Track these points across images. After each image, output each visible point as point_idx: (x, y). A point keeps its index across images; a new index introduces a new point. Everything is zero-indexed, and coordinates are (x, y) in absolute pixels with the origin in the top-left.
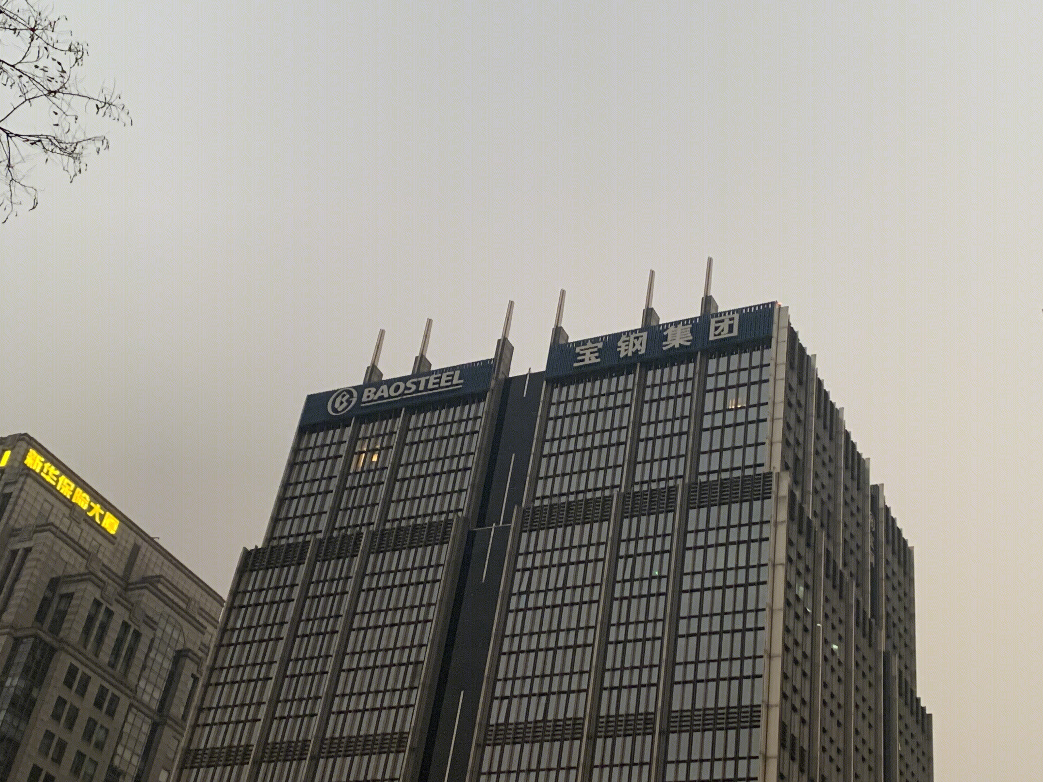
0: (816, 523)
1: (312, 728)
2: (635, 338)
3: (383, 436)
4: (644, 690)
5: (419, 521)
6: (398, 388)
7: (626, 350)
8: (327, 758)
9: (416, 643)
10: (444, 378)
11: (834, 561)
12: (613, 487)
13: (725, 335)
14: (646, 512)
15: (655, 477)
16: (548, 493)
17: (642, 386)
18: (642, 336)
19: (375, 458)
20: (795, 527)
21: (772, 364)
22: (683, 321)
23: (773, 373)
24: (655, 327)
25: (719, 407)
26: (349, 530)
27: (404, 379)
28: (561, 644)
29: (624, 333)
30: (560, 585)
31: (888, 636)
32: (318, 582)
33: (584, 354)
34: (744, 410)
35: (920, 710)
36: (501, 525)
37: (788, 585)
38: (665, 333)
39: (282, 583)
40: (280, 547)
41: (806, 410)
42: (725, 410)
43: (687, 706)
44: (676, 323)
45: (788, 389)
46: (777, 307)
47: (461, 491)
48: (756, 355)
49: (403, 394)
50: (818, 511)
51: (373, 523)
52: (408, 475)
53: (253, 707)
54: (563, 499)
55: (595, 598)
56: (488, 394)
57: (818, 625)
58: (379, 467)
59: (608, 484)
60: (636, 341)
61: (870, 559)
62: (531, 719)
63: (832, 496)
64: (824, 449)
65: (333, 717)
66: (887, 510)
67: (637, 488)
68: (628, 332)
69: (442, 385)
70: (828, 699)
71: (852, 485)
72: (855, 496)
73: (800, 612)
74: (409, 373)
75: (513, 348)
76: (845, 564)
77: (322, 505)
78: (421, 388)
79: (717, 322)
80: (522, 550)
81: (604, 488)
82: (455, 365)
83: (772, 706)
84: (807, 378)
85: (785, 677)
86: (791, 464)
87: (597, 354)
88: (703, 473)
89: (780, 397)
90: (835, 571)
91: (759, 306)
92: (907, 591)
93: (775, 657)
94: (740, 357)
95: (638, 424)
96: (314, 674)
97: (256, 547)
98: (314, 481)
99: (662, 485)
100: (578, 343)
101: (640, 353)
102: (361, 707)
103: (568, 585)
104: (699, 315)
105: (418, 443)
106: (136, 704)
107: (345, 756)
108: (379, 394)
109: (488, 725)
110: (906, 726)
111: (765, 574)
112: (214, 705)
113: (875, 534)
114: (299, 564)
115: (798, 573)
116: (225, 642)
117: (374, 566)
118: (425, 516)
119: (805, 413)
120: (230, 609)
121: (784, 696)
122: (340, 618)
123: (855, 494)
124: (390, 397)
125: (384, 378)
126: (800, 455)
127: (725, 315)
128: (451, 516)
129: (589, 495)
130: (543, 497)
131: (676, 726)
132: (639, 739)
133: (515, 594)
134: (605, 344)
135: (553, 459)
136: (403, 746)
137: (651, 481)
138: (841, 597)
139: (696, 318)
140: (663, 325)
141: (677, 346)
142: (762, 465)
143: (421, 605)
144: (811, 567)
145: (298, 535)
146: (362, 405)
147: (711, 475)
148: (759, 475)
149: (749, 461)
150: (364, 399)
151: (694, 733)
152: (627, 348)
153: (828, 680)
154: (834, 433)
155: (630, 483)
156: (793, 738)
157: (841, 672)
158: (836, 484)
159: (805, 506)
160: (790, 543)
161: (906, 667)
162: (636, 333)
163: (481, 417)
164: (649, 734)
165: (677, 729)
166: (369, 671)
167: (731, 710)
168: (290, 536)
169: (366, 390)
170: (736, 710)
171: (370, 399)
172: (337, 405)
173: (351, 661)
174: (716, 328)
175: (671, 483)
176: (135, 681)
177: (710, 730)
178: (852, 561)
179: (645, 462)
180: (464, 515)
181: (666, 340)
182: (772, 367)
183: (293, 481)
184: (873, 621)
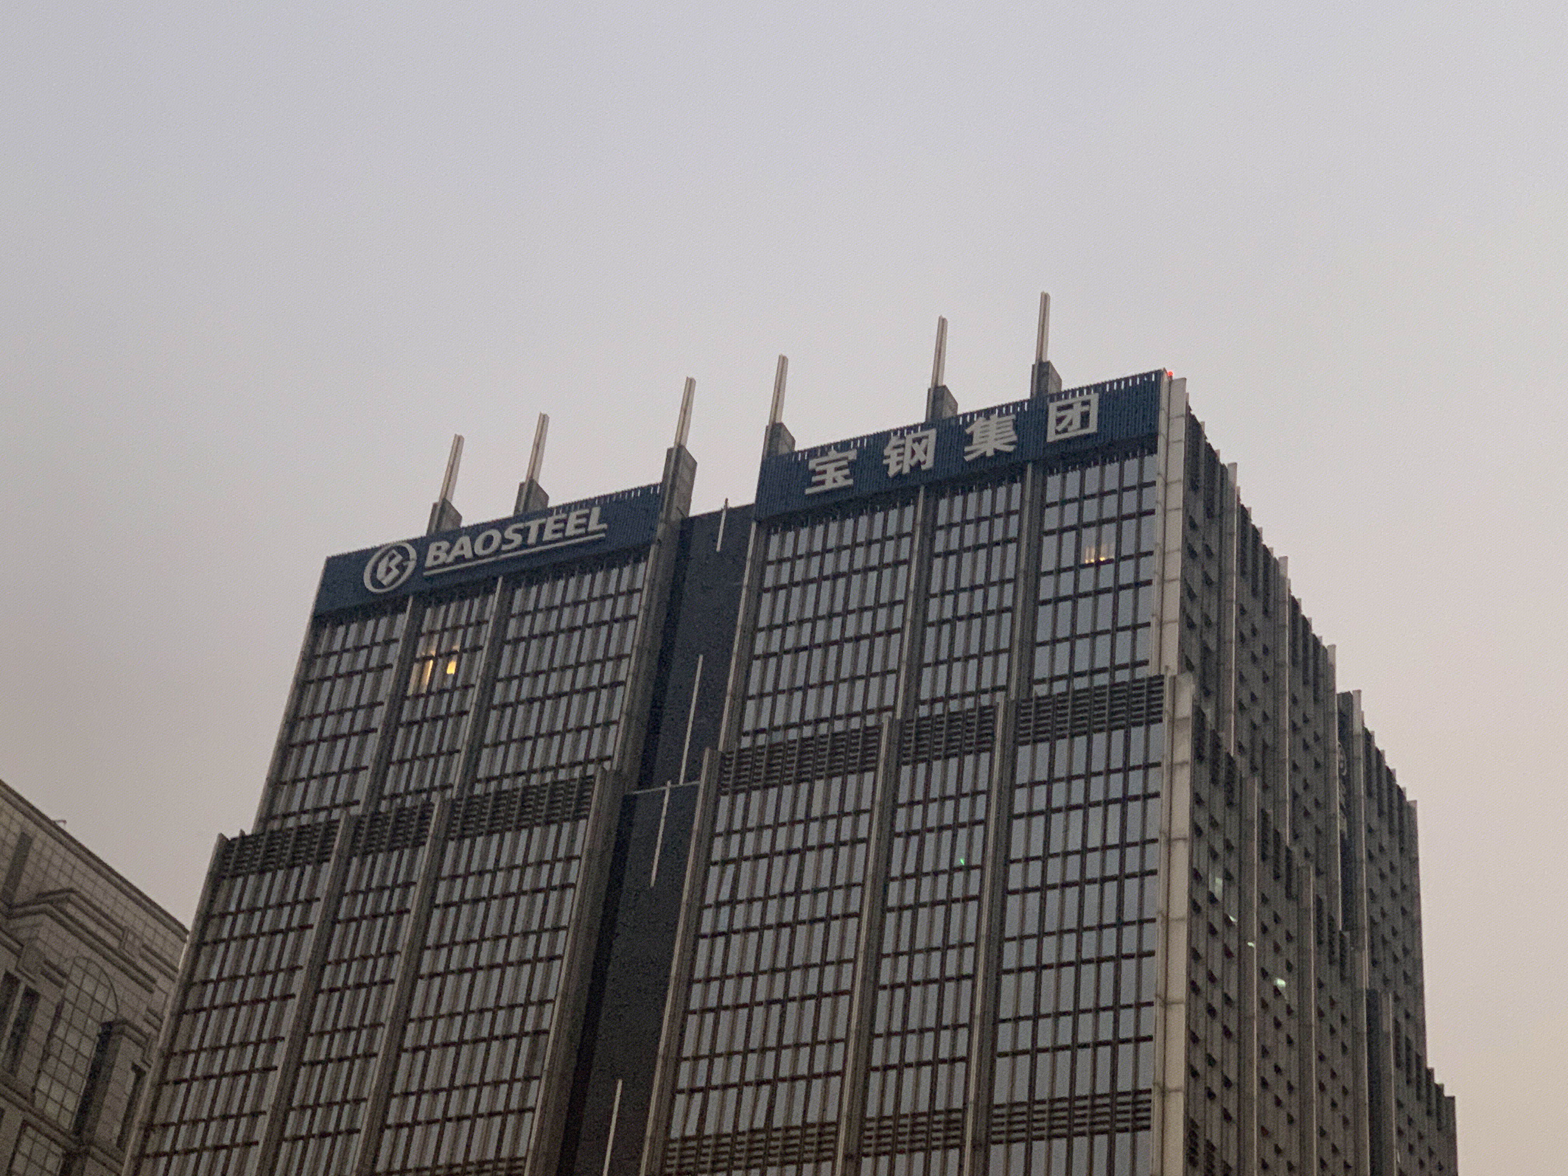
0: (1242, 764)
1: (352, 1153)
2: (914, 441)
3: (465, 628)
4: (943, 1069)
5: (534, 780)
6: (489, 540)
7: (898, 463)
9: (534, 997)
10: (573, 520)
11: (1276, 832)
12: (881, 710)
13: (1075, 431)
14: (941, 753)
15: (955, 690)
16: (764, 724)
17: (930, 528)
18: (927, 437)
19: (451, 669)
20: (1205, 772)
21: (1160, 481)
22: (1000, 408)
23: (1161, 497)
24: (950, 419)
25: (1068, 560)
26: (409, 799)
27: (501, 525)
29: (895, 432)
30: (790, 887)
31: (1374, 963)
32: (355, 893)
33: (824, 472)
34: (1111, 567)
35: (1434, 1090)
36: (681, 783)
37: (1196, 876)
38: (968, 431)
39: (289, 898)
40: (284, 833)
41: (1220, 563)
42: (1078, 566)
43: (1022, 1095)
44: (987, 413)
45: (1188, 527)
46: (1165, 379)
47: (607, 724)
48: (1132, 465)
49: (498, 551)
50: (1246, 745)
51: (451, 786)
52: (512, 698)
53: (244, 1121)
54: (793, 734)
55: (854, 908)
56: (652, 548)
57: (1250, 944)
58: (459, 684)
59: (872, 704)
60: (916, 446)
61: (1340, 825)
63: (1270, 716)
64: (1255, 631)
65: (388, 1134)
66: (1368, 737)
67: (924, 711)
68: (902, 430)
69: (568, 533)
70: (1270, 1076)
71: (1305, 694)
72: (1310, 713)
73: (1218, 922)
74: (510, 513)
75: (695, 463)
76: (1296, 836)
77: (359, 755)
78: (532, 538)
79: (1060, 409)
80: (720, 827)
81: (865, 712)
82: (592, 496)
83: (1171, 1091)
84: (1222, 507)
85: (1193, 1039)
86: (1196, 661)
87: (846, 472)
88: (1042, 681)
89: (1175, 540)
90: (1277, 849)
91: (1134, 378)
92: (1407, 882)
93: (1173, 1003)
94: (1102, 472)
95: (923, 595)
96: (352, 1059)
97: (242, 832)
99: (970, 703)
100: (813, 453)
101: (923, 467)
102: (438, 1115)
103: (804, 888)
104: (1027, 396)
105: (528, 640)
106: (33, 1119)
108: (456, 552)
109: (667, 1139)
110: (1410, 1121)
111: (1155, 856)
112: (175, 1118)
113: (1346, 781)
114: (320, 862)
115: (1214, 855)
116: (190, 1004)
117: (456, 862)
118: (544, 770)
119: (1220, 568)
120: (197, 947)
121: (1192, 1073)
123: (1311, 711)
124: (476, 557)
125: (464, 524)
126: (1213, 645)
127: (1074, 395)
128: (591, 770)
129: (839, 726)
130: (757, 732)
131: (1001, 1133)
132: (936, 1155)
133: (710, 906)
134: (861, 452)
135: (773, 661)
137: (949, 697)
138: (1288, 895)
139: (1022, 403)
140: (964, 416)
141: (990, 453)
142: (1145, 663)
143: (542, 930)
144: (1234, 843)
145: (318, 810)
146: (426, 574)
147: (1055, 684)
148: (1142, 680)
149: (1123, 658)
150: (429, 562)
151: (1035, 1143)
152: (900, 458)
153: (1269, 1042)
154: (1271, 603)
155: (912, 700)
156: (1210, 1146)
157: (1291, 1027)
158: (1277, 697)
159: (1222, 734)
160: (1197, 800)
161: (1407, 1016)
162: (916, 431)
163: (640, 591)
164: (954, 1147)
165: (1004, 1137)
167: (1099, 1101)
168: (303, 811)
169: (433, 547)
170: (1107, 1101)
171: (440, 561)
172: (380, 575)
173: (420, 1031)
174: (1059, 420)
175: (985, 700)
176: (29, 1080)
177: (1062, 1136)
178: (1307, 829)
179: (937, 663)
180: (615, 766)
181: (970, 444)
182: (1159, 489)
184: (1347, 934)
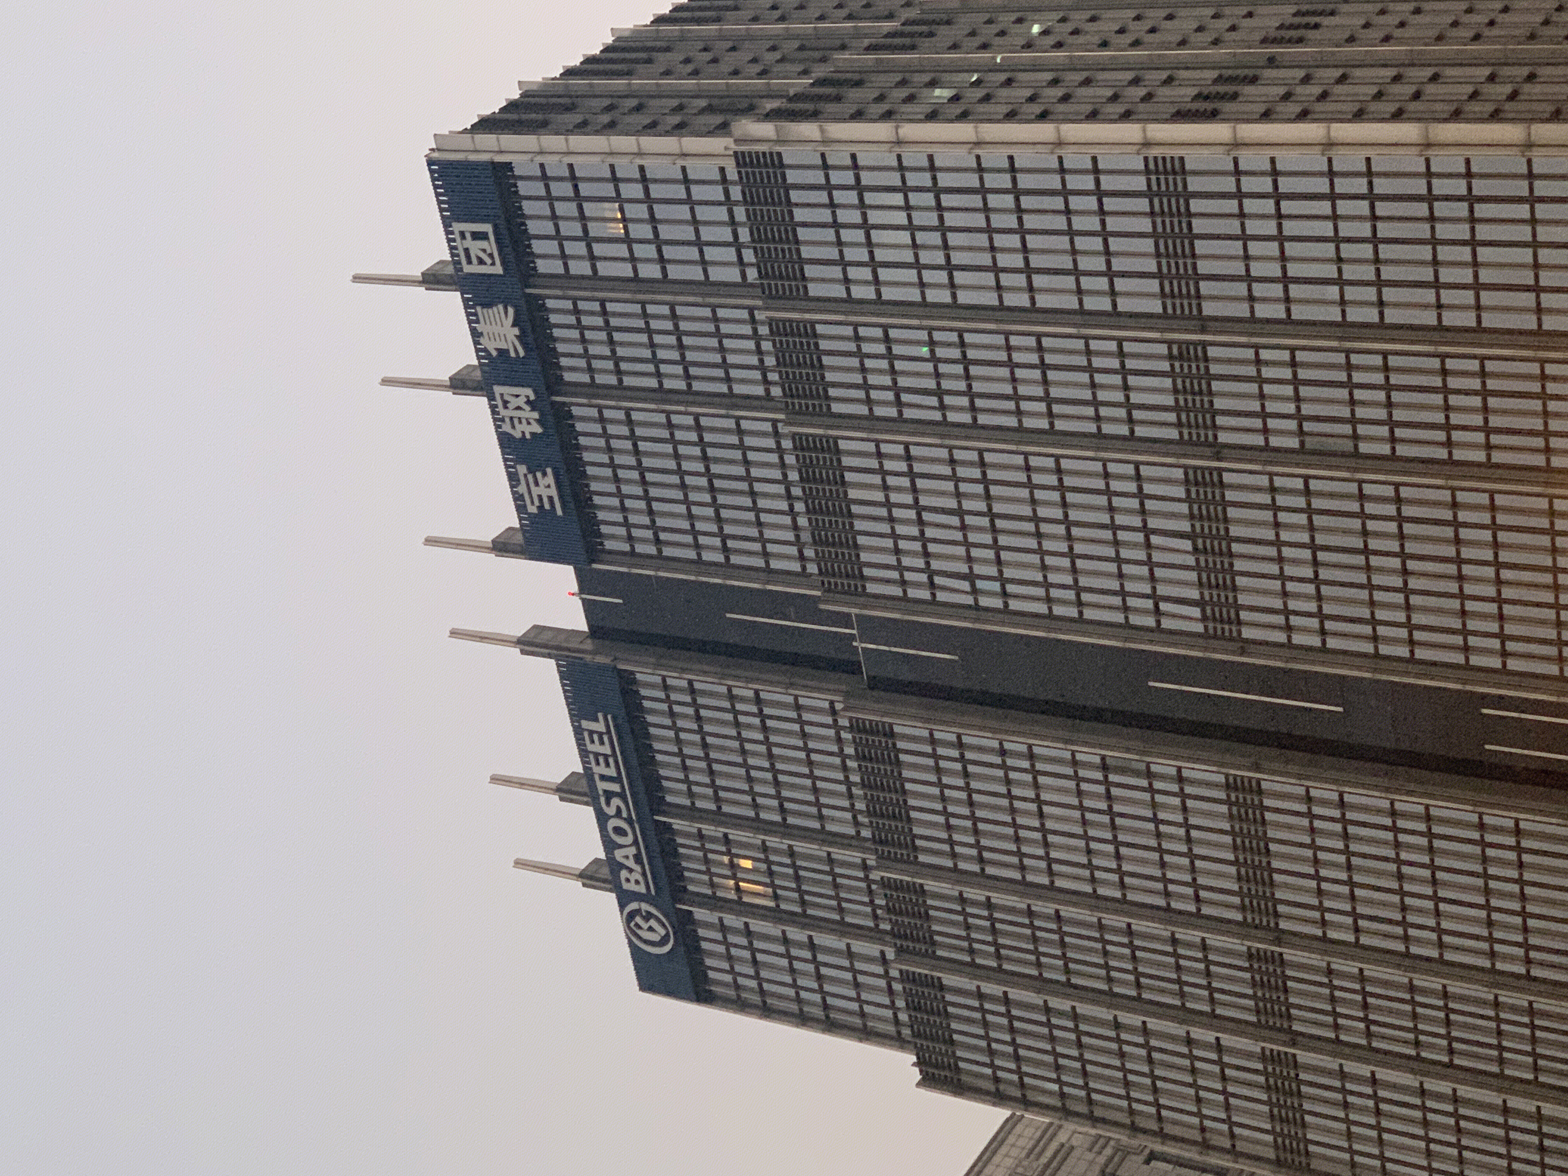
0: (820, 71)
1: (1230, 946)
2: (506, 407)
3: (706, 851)
4: (1130, 364)
5: (855, 778)
6: (618, 831)
7: (529, 423)
8: (1276, 915)
9: (1070, 772)
10: (596, 748)
11: (886, 36)
12: (776, 433)
13: (491, 245)
14: (818, 373)
15: (754, 360)
16: (793, 551)
17: (593, 390)
18: (502, 395)
19: (747, 864)
20: (831, 108)
21: (540, 159)
22: (470, 322)
23: (557, 158)
24: (483, 372)
25: (622, 250)
26: (878, 902)
27: (602, 819)
28: (1058, 514)
29: (497, 427)
30: (955, 521)
32: (971, 951)
33: (540, 497)
34: (626, 206)
36: (854, 632)
37: (932, 116)
38: (494, 353)
39: (977, 1016)
40: (913, 1023)
41: (620, 97)
42: (627, 240)
43: (1153, 285)
44: (476, 335)
45: (585, 130)
46: (436, 155)
47: (798, 707)
48: (524, 188)
49: (629, 821)
50: (800, 68)
51: (863, 860)
52: (775, 803)
53: (1197, 1052)
54: (803, 522)
55: (974, 456)
56: (621, 666)
57: (999, 60)
58: (762, 856)
59: (771, 443)
60: (510, 406)
62: (1191, 560)
63: (771, 43)
64: (687, 61)
65: (1206, 910)
67: (776, 391)
68: (495, 420)
69: (609, 752)
70: (1128, 39)
73: (980, 93)
74: (590, 810)
75: (535, 627)
76: (890, 16)
77: (835, 952)
78: (615, 787)
79: (470, 262)
80: (897, 591)
81: (779, 450)
82: (571, 729)
83: (1145, 137)
84: (562, 96)
85: (1093, 116)
86: (718, 119)
87: (539, 475)
88: (743, 274)
89: (598, 142)
90: (902, 34)
91: (436, 187)
93: (1059, 136)
94: (531, 217)
95: (661, 394)
96: (1134, 948)
97: (914, 1065)
98: (792, 971)
99: (766, 346)
100: (521, 508)
101: (532, 397)
102: (1186, 861)
103: (955, 506)
104: (458, 294)
105: (716, 789)
107: (1272, 883)
108: (631, 863)
109: (1205, 636)
111: (914, 158)
112: (1196, 1121)
114: (942, 987)
115: (911, 99)
116: (1085, 1109)
117: (939, 853)
118: (845, 768)
119: (626, 97)
120: (1026, 1103)
121: (1126, 116)
122: (1033, 908)
124: (636, 842)
125: (602, 855)
126: (703, 103)
127: (455, 248)
128: (844, 722)
129: (793, 476)
130: (802, 557)
131: (1190, 305)
132: (1214, 369)
133: (976, 600)
134: (519, 461)
135: (731, 544)
136: (1250, 782)
137: (762, 366)
138: (948, 23)
139: (465, 300)
140: (479, 358)
141: (516, 331)
142: (722, 170)
143: (1003, 766)
144: (899, 77)
145: (891, 991)
146: (653, 892)
147: (746, 260)
148: (740, 173)
149: (717, 192)
150: (642, 889)
151: (1199, 271)
152: (524, 422)
153: (1094, 40)
154: (658, 44)
155: (766, 403)
156: (1198, 97)
157: (1078, 18)
158: (751, 37)
159: (792, 92)
160: (858, 116)
162: (496, 407)
163: (691, 682)
164: (1205, 352)
165: (1194, 302)
166: (1123, 850)
167: (1157, 209)
168: (892, 1006)
169: (626, 886)
170: (1156, 201)
171: (640, 879)
172: (654, 937)
173: (1105, 883)
174: (481, 262)
175: (764, 330)
177: (1192, 245)
179: (728, 379)
180: (841, 699)
181: (507, 351)
182: (547, 160)
183: (794, 1007)
